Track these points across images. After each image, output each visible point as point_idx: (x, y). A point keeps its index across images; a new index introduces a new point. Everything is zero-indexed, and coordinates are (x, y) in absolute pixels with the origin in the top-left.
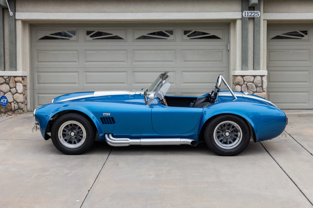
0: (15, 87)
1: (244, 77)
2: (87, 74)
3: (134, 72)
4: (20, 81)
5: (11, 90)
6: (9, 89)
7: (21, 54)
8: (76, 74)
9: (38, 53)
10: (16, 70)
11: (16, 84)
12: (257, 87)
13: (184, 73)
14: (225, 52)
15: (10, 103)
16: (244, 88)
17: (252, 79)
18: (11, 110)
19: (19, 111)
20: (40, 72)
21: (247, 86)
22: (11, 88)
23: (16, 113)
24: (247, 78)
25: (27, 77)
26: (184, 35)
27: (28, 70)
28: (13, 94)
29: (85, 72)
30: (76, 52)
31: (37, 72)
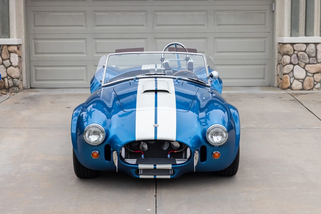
0: (9, 59)
1: (294, 46)
2: (97, 41)
3: (155, 38)
4: (16, 51)
5: (4, 62)
6: (1, 61)
7: (15, 16)
8: (83, 41)
9: (34, 14)
10: (9, 37)
11: (10, 55)
12: (309, 57)
13: (218, 40)
14: (268, 13)
15: (3, 79)
16: (294, 58)
17: (304, 47)
18: (4, 88)
19: (14, 89)
20: (37, 39)
21: (298, 56)
22: (3, 60)
23: (11, 91)
24: (298, 46)
25: (22, 45)
27: (23, 37)
28: (7, 68)
29: (95, 39)
30: (83, 14)
31: (34, 39)
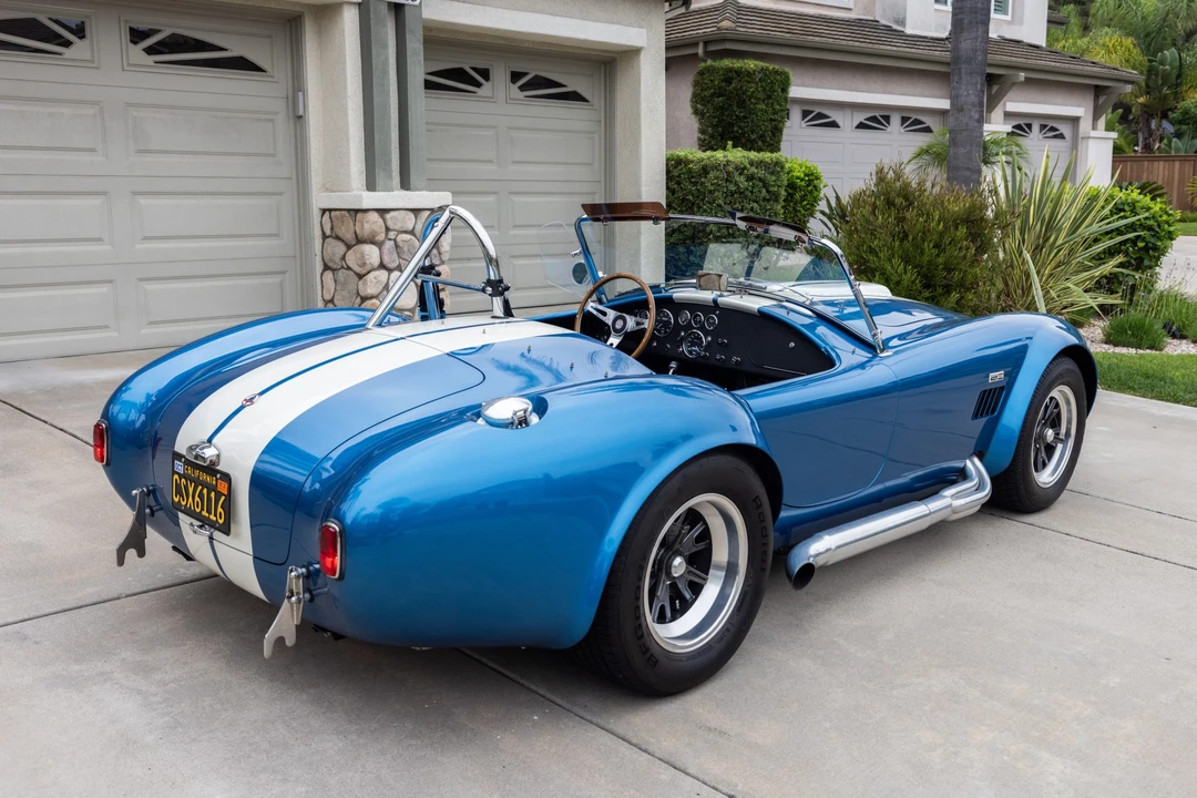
1: (388, 216)
13: (143, 201)
14: (282, 122)
16: (391, 253)
17: (409, 221)
21: (397, 246)
24: (395, 218)
26: (131, 45)
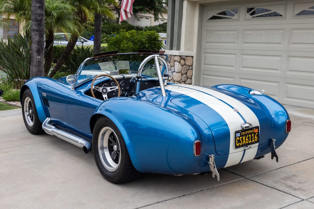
0: (174, 66)
2: (244, 56)
3: (289, 56)
5: (171, 68)
7: (184, 33)
8: (234, 56)
9: (207, 33)
10: (179, 50)
11: (175, 63)
15: (169, 81)
22: (171, 66)
25: (194, 57)
27: (195, 50)
28: (172, 73)
29: (242, 54)
30: (236, 32)
31: (205, 53)
